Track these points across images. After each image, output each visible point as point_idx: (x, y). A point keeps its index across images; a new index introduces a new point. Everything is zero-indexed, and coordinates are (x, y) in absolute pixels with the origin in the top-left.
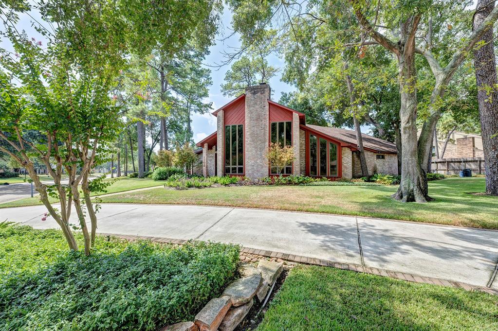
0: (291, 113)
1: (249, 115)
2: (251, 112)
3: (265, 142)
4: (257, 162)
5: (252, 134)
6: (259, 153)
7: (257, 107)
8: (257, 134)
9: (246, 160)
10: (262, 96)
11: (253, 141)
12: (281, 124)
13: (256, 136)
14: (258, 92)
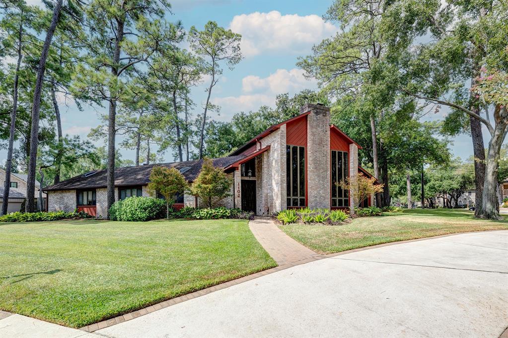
0: (348, 142)
1: (312, 138)
2: (313, 134)
3: (327, 171)
4: (320, 193)
5: (315, 161)
6: (322, 182)
7: (320, 129)
8: (320, 161)
9: (309, 190)
10: (324, 119)
11: (316, 168)
12: (340, 153)
13: (318, 162)
14: (321, 113)
